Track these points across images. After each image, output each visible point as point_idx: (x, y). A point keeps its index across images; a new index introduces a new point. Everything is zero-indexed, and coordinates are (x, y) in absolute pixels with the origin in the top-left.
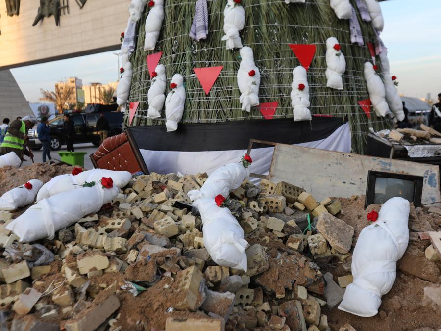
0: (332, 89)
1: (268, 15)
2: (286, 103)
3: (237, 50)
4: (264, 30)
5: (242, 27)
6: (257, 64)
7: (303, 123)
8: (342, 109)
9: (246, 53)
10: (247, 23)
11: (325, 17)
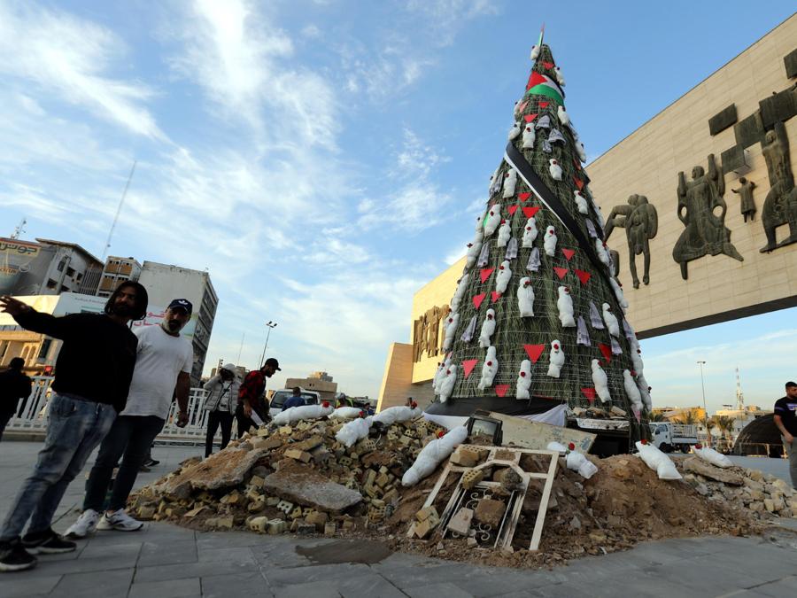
0: (551, 377)
1: (511, 325)
2: (514, 385)
3: (486, 348)
4: (506, 335)
5: (491, 333)
6: (497, 357)
7: (524, 401)
8: (562, 393)
9: (491, 350)
10: (496, 330)
11: (553, 325)
